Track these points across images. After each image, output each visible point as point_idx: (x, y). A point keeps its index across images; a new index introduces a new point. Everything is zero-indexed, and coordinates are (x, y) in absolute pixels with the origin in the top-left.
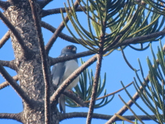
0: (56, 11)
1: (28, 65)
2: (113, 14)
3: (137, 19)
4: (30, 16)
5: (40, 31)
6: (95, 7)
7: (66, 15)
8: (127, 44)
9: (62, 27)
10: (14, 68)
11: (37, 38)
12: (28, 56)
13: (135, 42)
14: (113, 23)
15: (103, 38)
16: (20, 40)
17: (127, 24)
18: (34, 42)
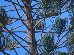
0: (35, 9)
1: (28, 20)
3: (53, 11)
4: (29, 10)
5: (31, 13)
6: (44, 8)
7: (37, 9)
8: (51, 16)
9: (36, 12)
10: (25, 21)
11: (30, 14)
12: (28, 18)
13: (52, 16)
14: (48, 12)
15: (45, 15)
16: (27, 15)
17: (51, 12)
18: (30, 15)
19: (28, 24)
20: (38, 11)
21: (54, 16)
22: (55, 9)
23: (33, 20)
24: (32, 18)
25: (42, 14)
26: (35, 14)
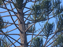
0: (27, 15)
1: (21, 25)
2: (37, 15)
3: (42, 16)
4: (22, 16)
6: (34, 14)
8: (40, 21)
9: (28, 18)
11: (23, 20)
12: (21, 23)
14: (37, 17)
15: (35, 20)
16: (20, 20)
17: (40, 17)
18: (22, 20)
19: (21, 28)
20: (29, 17)
21: (43, 21)
22: (44, 15)
23: (25, 24)
24: (24, 22)
25: (33, 19)
26: (27, 19)
